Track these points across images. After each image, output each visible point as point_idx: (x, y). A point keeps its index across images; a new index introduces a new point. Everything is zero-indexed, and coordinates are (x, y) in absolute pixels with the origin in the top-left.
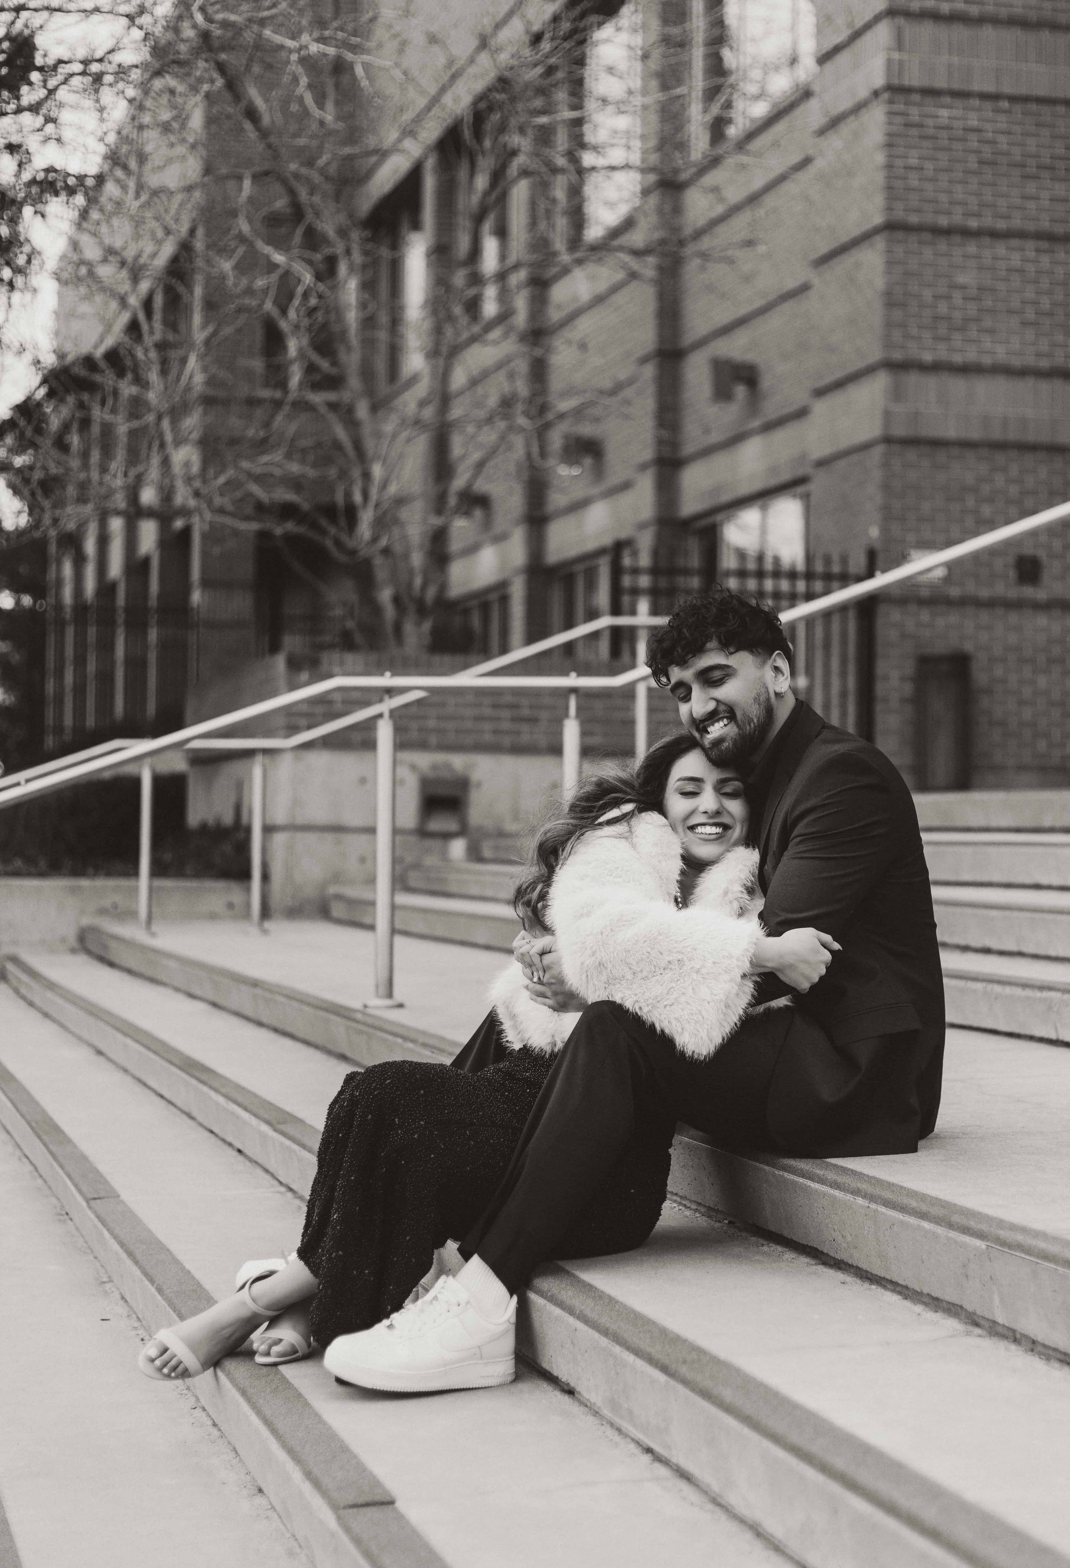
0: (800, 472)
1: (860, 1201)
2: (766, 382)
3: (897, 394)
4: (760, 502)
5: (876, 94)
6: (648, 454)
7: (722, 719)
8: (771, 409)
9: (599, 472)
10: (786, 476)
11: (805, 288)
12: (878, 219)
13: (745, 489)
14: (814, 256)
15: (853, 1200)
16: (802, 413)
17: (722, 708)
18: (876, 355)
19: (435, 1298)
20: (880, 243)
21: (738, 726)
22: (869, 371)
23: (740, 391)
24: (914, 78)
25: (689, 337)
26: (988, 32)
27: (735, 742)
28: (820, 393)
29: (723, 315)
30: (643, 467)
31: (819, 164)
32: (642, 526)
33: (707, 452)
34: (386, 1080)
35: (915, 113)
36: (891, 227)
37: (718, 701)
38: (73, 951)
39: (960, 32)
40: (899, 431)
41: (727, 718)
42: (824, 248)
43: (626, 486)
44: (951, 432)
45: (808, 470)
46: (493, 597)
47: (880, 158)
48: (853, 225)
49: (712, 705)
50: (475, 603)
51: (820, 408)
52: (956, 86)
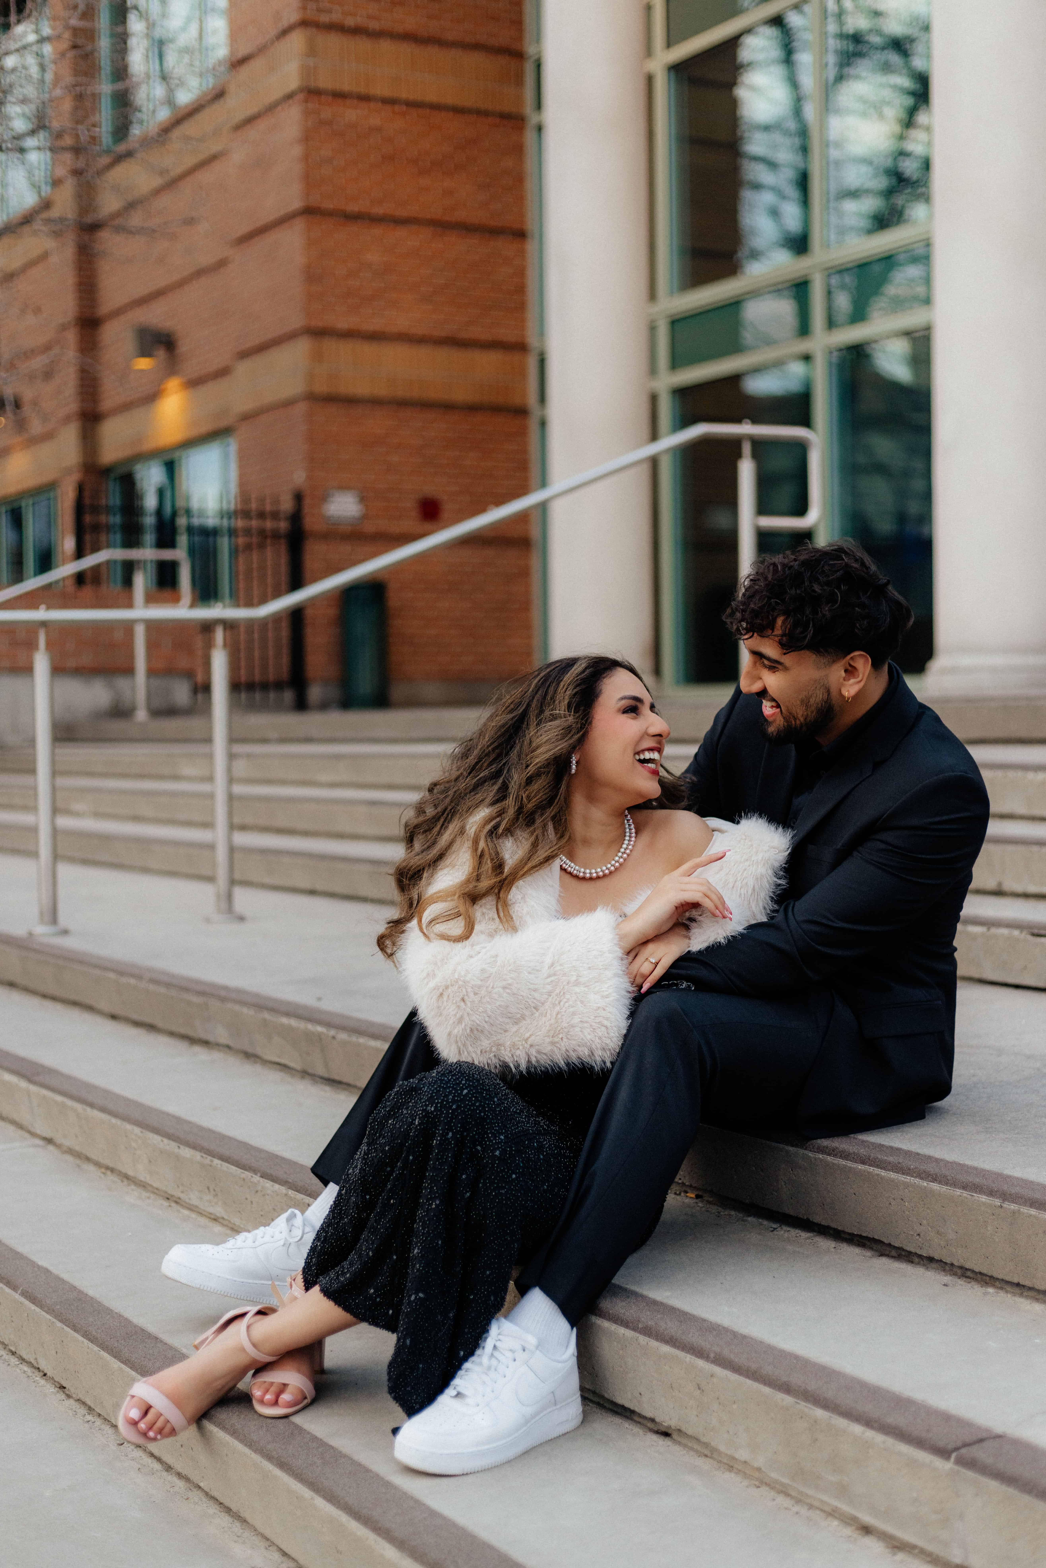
1: (983, 1198)
2: (183, 347)
3: (317, 357)
5: (289, 96)
6: (70, 409)
8: (190, 369)
9: (21, 425)
11: (222, 263)
12: (297, 204)
14: (234, 236)
15: (969, 1197)
16: (223, 372)
18: (297, 321)
20: (299, 225)
22: (291, 336)
23: (160, 351)
24: (324, 82)
26: (386, 45)
28: (244, 355)
30: (67, 420)
32: (66, 470)
33: (127, 407)
34: (462, 1089)
35: (327, 113)
36: (309, 211)
39: (363, 44)
40: (321, 388)
42: (245, 228)
43: (48, 436)
44: (362, 389)
45: (231, 421)
47: (297, 151)
48: (271, 209)
51: (243, 368)
52: (362, 90)
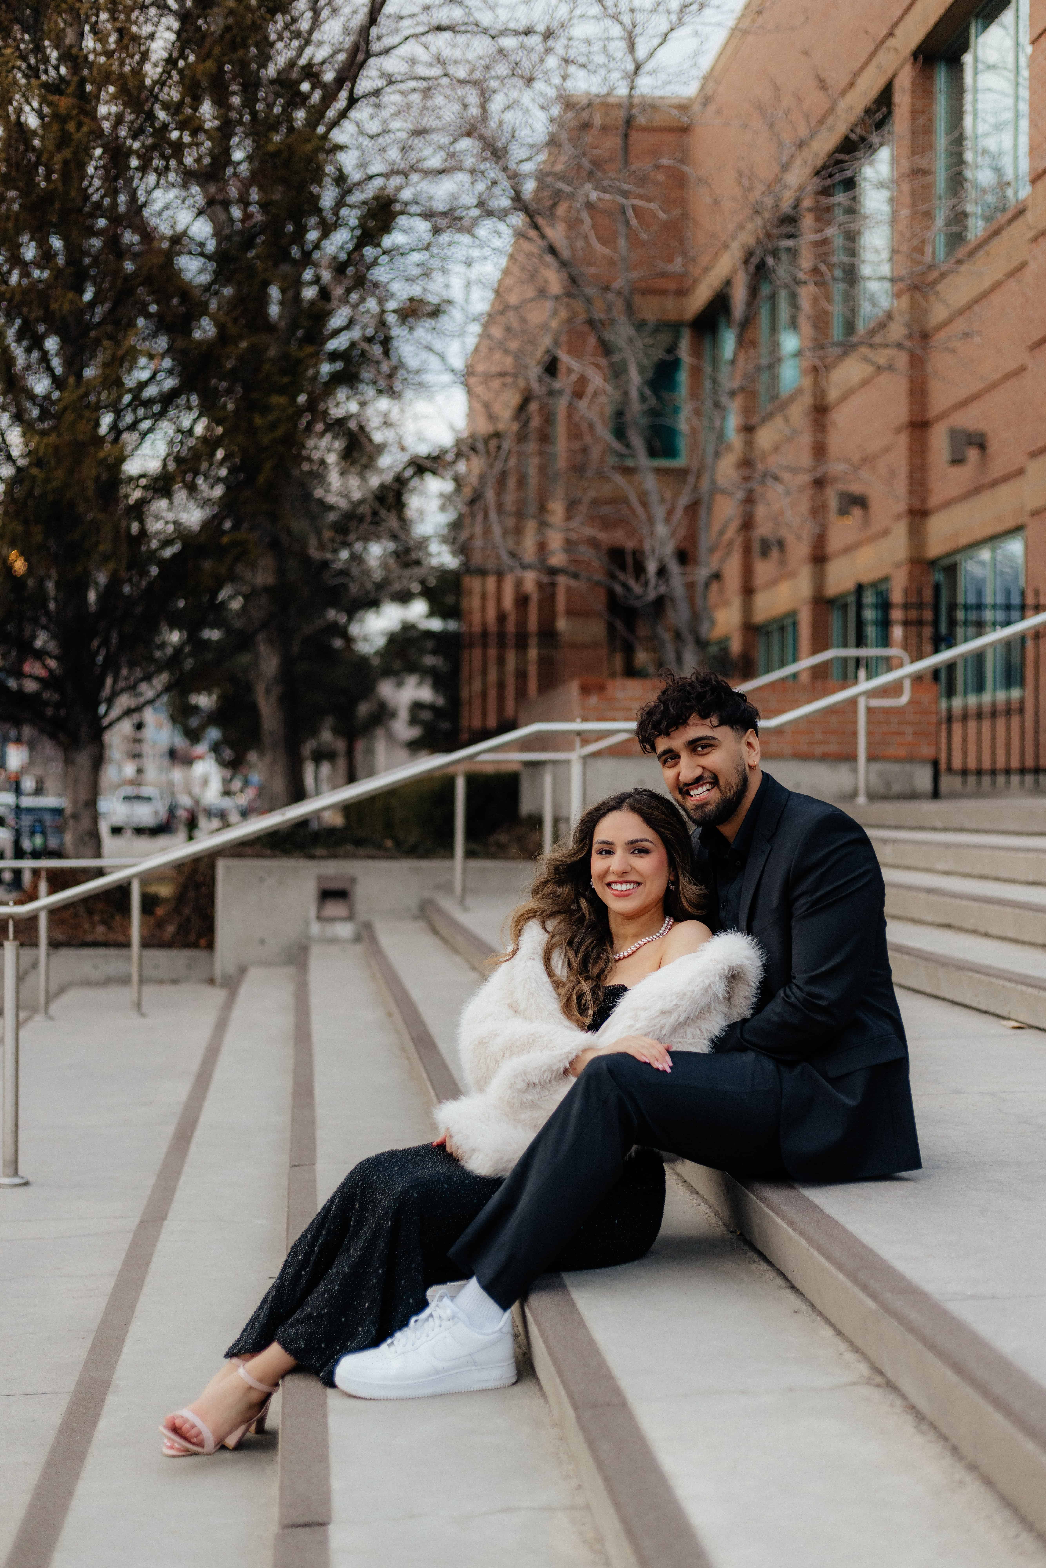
0: (1020, 521)
2: (993, 447)
4: (989, 545)
6: (901, 506)
7: (705, 784)
8: (997, 469)
9: (866, 520)
10: (1010, 524)
11: (1023, 369)
13: (978, 535)
14: (1030, 342)
16: (1020, 472)
17: (707, 774)
19: (431, 1315)
21: (721, 791)
23: (973, 454)
25: (934, 411)
27: (717, 806)
28: (1033, 456)
29: (962, 393)
30: (898, 517)
31: (1033, 266)
32: (898, 565)
33: (948, 504)
37: (703, 768)
38: (416, 918)
41: (710, 783)
42: (1036, 337)
43: (886, 533)
45: (1024, 519)
46: (789, 622)
49: (698, 772)
50: (775, 626)
51: (1033, 468)
